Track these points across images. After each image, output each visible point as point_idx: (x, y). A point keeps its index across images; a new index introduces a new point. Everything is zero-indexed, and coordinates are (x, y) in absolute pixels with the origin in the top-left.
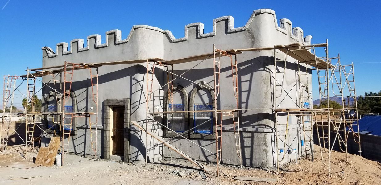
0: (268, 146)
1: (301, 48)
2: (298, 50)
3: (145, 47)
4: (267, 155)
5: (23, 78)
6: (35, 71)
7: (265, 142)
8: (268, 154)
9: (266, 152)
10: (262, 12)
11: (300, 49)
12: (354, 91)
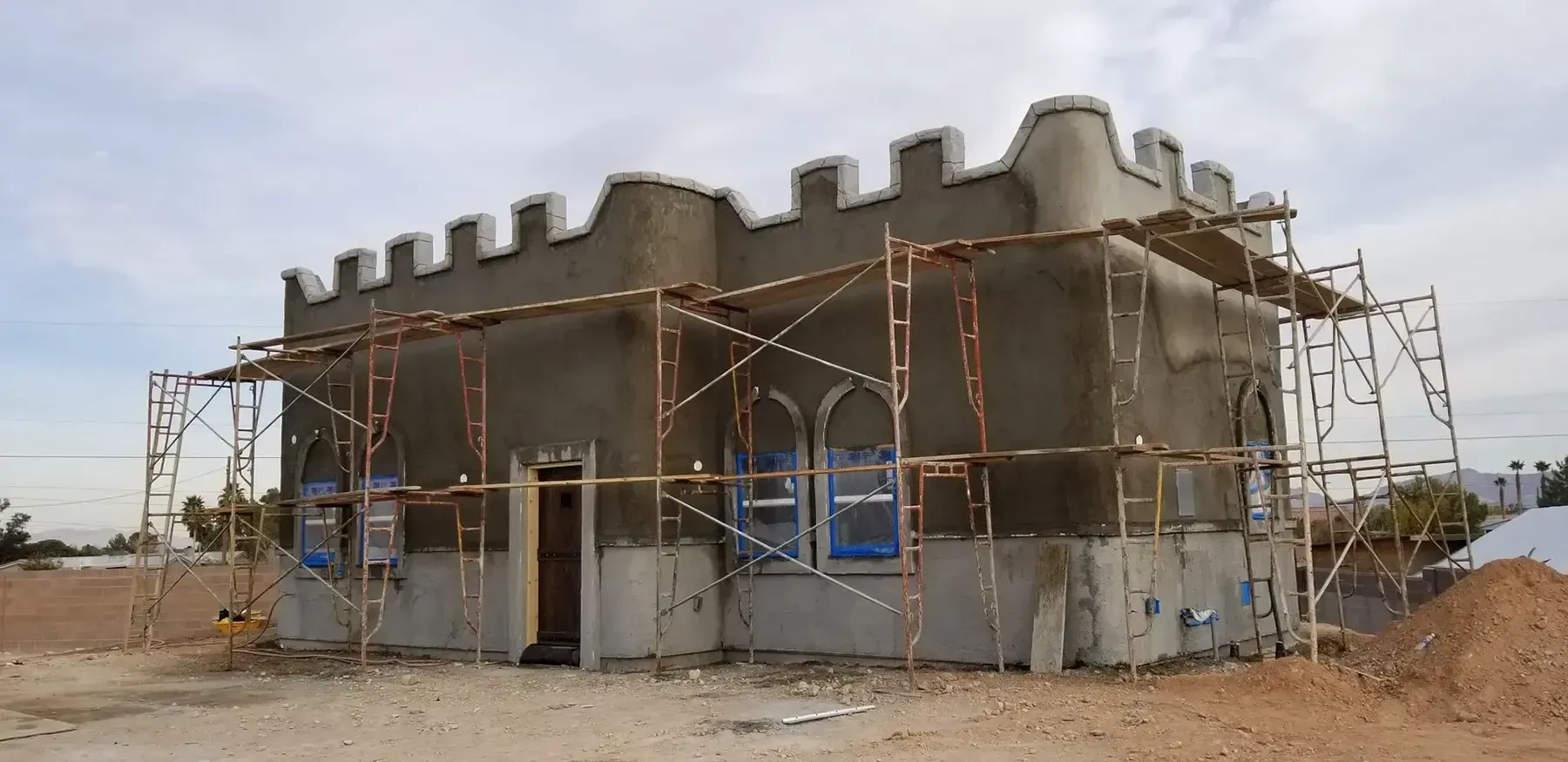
0: (1097, 589)
1: (1195, 225)
2: (1188, 232)
3: (649, 251)
4: (1094, 620)
5: (216, 383)
6: (262, 349)
7: (1088, 573)
8: (1098, 619)
9: (1091, 610)
10: (1060, 108)
11: (1193, 229)
12: (1443, 395)
